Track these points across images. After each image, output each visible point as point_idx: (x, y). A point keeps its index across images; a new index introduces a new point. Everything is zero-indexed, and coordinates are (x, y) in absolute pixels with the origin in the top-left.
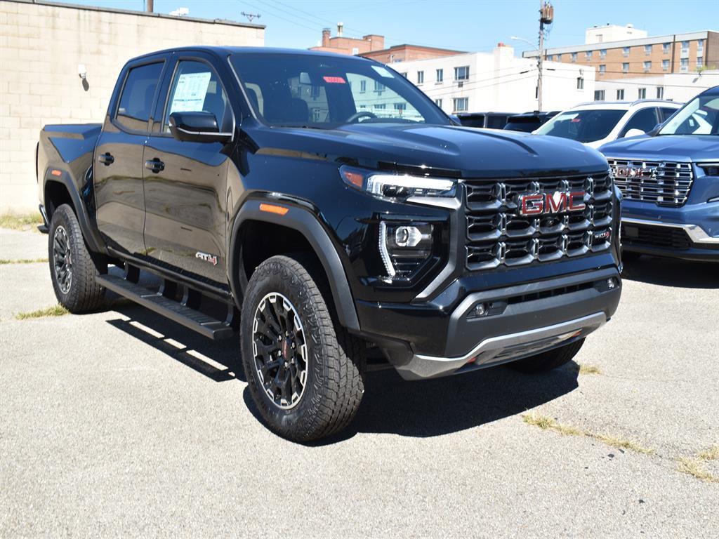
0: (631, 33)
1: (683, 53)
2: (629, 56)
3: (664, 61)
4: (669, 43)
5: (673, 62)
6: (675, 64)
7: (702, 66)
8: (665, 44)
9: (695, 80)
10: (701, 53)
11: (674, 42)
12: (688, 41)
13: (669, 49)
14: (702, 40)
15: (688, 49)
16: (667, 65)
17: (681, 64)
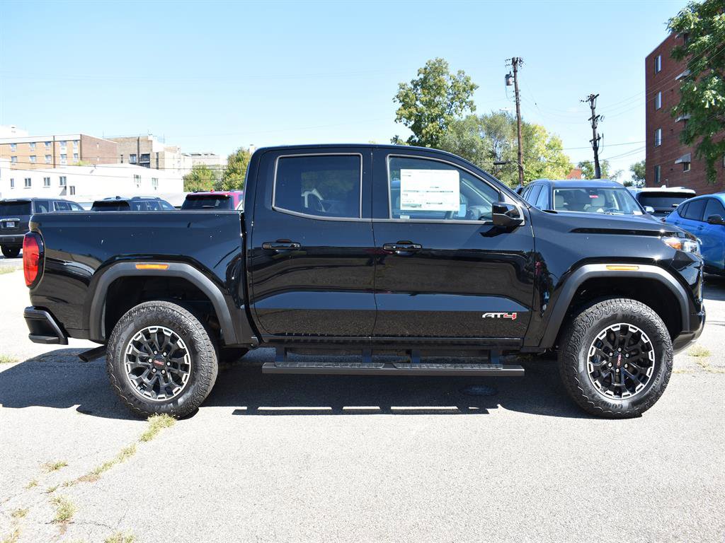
0: (15, 132)
1: (61, 150)
2: (17, 151)
3: (47, 156)
4: (50, 142)
5: (54, 157)
6: (56, 158)
7: (78, 160)
8: (47, 143)
9: (92, 171)
10: (77, 151)
11: (54, 142)
12: (65, 141)
13: (50, 146)
14: (76, 141)
15: (65, 147)
16: (49, 159)
17: (61, 158)
